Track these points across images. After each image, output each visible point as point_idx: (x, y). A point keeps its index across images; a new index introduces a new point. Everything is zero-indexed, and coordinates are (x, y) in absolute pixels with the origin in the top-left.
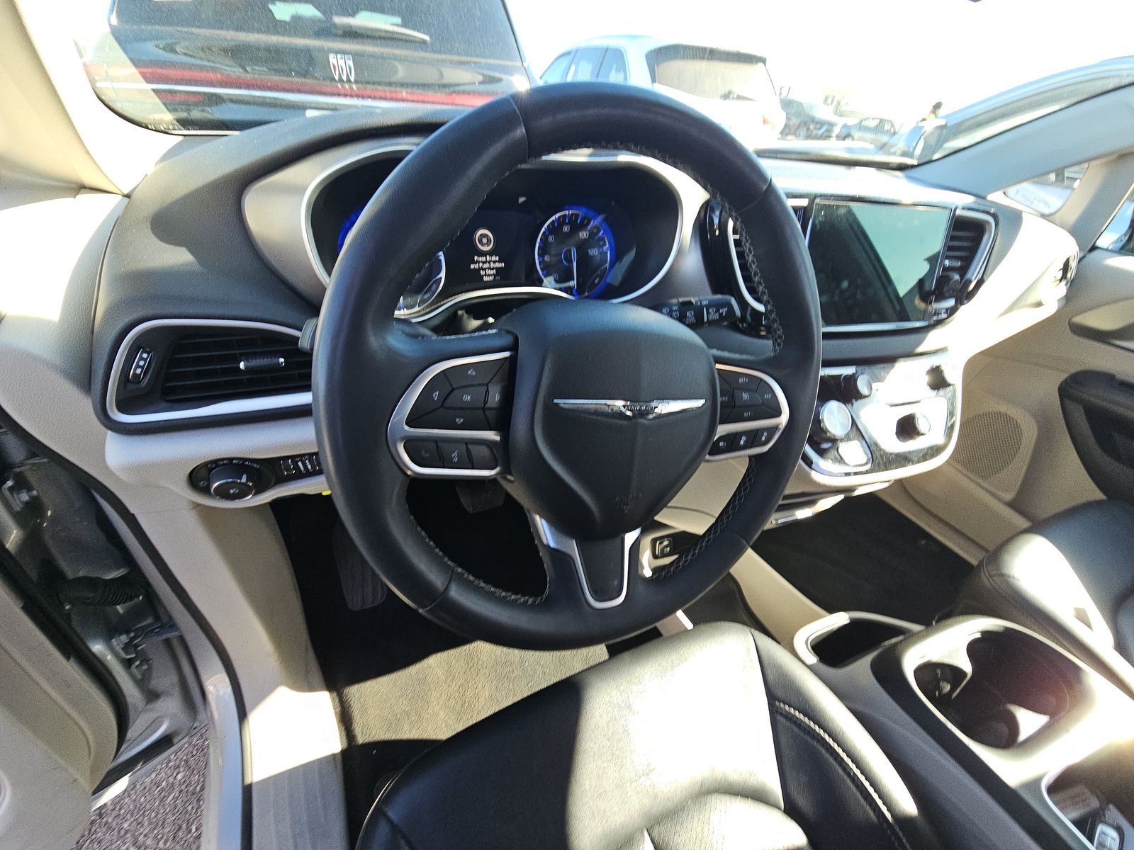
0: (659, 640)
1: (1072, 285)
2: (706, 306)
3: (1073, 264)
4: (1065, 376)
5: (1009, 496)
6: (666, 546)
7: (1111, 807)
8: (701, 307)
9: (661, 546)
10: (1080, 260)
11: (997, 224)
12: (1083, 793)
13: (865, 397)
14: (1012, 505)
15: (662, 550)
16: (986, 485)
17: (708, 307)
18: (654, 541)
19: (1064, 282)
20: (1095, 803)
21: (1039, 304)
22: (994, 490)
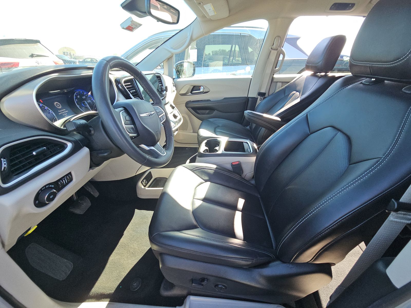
0: (168, 180)
1: (175, 86)
3: (173, 82)
4: (185, 104)
5: (192, 131)
6: (145, 181)
9: (144, 182)
11: (162, 76)
14: (193, 132)
15: (145, 183)
18: (142, 182)
21: (174, 91)
22: (189, 132)
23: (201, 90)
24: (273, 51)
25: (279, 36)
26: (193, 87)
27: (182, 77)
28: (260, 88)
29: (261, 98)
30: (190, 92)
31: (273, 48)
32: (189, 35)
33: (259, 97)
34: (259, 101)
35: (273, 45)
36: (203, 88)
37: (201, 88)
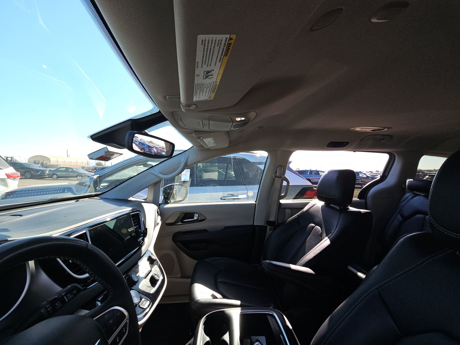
1: (161, 215)
2: (65, 295)
3: (158, 210)
4: (172, 237)
5: (179, 276)
7: (252, 337)
8: (63, 297)
10: (159, 208)
11: (140, 212)
12: (246, 341)
13: (137, 281)
14: (181, 277)
16: (173, 276)
17: (66, 295)
19: (159, 215)
20: (249, 341)
21: (158, 224)
22: (175, 276)
23: (195, 218)
24: (277, 179)
25: (280, 166)
26: (185, 215)
27: (171, 202)
28: (268, 215)
29: (271, 227)
30: (180, 220)
31: (276, 176)
32: (183, 161)
33: (268, 227)
34: (268, 232)
35: (276, 172)
36: (197, 215)
37: (195, 216)
